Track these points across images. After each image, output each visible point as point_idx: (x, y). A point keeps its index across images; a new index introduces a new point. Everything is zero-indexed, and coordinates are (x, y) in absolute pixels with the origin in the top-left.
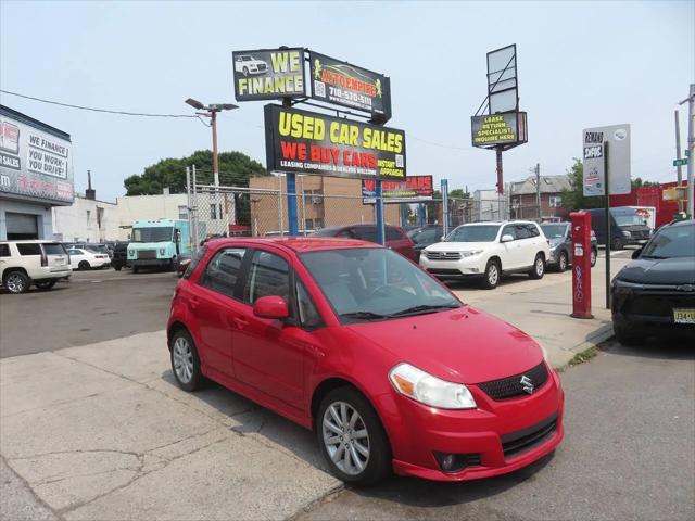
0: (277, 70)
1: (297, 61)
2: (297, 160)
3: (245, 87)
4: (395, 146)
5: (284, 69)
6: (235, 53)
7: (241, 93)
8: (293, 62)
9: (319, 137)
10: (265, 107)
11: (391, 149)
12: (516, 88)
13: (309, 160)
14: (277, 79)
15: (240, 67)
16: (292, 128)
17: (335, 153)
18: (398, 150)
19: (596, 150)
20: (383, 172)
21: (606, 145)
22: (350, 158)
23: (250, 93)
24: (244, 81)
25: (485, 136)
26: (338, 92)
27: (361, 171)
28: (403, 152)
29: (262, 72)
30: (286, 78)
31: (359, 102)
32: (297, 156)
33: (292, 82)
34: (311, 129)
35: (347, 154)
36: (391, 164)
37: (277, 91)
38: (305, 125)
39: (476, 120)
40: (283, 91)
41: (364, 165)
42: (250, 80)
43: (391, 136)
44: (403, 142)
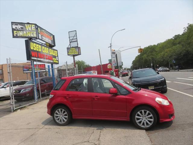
0: (27, 29)
1: (34, 28)
2: (35, 57)
3: (16, 34)
4: (56, 54)
5: (30, 29)
6: (12, 23)
7: (15, 35)
8: (33, 28)
9: (40, 50)
10: (25, 40)
11: (55, 55)
12: (77, 41)
13: (38, 57)
14: (27, 32)
15: (14, 27)
16: (34, 47)
17: (44, 55)
18: (57, 55)
19: (114, 56)
20: (54, 61)
21: (116, 54)
22: (47, 57)
23: (18, 35)
24: (16, 32)
25: (71, 53)
26: (44, 38)
27: (50, 61)
28: (58, 56)
29: (22, 30)
30: (30, 32)
31: (48, 41)
32: (35, 56)
33: (33, 34)
34: (38, 48)
35: (46, 56)
36: (55, 59)
37: (28, 36)
38: (37, 47)
39: (68, 48)
40: (30, 36)
41: (50, 59)
42: (18, 32)
43: (55, 51)
44: (57, 53)
